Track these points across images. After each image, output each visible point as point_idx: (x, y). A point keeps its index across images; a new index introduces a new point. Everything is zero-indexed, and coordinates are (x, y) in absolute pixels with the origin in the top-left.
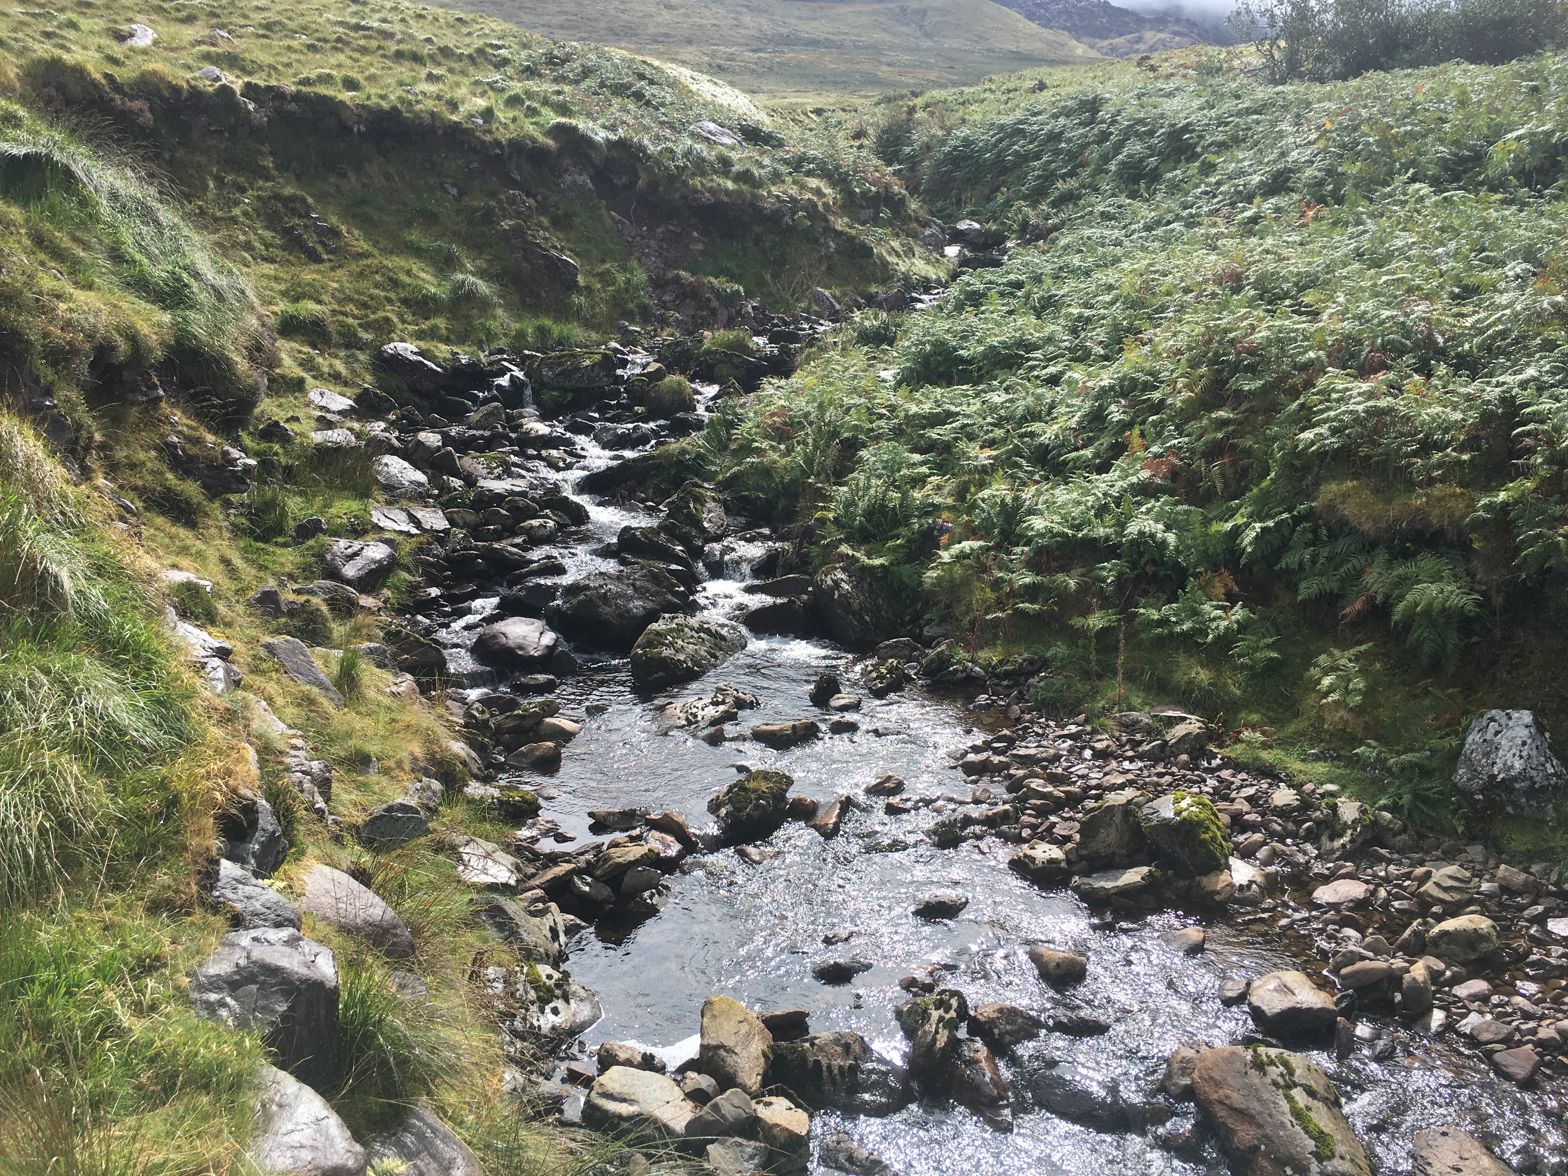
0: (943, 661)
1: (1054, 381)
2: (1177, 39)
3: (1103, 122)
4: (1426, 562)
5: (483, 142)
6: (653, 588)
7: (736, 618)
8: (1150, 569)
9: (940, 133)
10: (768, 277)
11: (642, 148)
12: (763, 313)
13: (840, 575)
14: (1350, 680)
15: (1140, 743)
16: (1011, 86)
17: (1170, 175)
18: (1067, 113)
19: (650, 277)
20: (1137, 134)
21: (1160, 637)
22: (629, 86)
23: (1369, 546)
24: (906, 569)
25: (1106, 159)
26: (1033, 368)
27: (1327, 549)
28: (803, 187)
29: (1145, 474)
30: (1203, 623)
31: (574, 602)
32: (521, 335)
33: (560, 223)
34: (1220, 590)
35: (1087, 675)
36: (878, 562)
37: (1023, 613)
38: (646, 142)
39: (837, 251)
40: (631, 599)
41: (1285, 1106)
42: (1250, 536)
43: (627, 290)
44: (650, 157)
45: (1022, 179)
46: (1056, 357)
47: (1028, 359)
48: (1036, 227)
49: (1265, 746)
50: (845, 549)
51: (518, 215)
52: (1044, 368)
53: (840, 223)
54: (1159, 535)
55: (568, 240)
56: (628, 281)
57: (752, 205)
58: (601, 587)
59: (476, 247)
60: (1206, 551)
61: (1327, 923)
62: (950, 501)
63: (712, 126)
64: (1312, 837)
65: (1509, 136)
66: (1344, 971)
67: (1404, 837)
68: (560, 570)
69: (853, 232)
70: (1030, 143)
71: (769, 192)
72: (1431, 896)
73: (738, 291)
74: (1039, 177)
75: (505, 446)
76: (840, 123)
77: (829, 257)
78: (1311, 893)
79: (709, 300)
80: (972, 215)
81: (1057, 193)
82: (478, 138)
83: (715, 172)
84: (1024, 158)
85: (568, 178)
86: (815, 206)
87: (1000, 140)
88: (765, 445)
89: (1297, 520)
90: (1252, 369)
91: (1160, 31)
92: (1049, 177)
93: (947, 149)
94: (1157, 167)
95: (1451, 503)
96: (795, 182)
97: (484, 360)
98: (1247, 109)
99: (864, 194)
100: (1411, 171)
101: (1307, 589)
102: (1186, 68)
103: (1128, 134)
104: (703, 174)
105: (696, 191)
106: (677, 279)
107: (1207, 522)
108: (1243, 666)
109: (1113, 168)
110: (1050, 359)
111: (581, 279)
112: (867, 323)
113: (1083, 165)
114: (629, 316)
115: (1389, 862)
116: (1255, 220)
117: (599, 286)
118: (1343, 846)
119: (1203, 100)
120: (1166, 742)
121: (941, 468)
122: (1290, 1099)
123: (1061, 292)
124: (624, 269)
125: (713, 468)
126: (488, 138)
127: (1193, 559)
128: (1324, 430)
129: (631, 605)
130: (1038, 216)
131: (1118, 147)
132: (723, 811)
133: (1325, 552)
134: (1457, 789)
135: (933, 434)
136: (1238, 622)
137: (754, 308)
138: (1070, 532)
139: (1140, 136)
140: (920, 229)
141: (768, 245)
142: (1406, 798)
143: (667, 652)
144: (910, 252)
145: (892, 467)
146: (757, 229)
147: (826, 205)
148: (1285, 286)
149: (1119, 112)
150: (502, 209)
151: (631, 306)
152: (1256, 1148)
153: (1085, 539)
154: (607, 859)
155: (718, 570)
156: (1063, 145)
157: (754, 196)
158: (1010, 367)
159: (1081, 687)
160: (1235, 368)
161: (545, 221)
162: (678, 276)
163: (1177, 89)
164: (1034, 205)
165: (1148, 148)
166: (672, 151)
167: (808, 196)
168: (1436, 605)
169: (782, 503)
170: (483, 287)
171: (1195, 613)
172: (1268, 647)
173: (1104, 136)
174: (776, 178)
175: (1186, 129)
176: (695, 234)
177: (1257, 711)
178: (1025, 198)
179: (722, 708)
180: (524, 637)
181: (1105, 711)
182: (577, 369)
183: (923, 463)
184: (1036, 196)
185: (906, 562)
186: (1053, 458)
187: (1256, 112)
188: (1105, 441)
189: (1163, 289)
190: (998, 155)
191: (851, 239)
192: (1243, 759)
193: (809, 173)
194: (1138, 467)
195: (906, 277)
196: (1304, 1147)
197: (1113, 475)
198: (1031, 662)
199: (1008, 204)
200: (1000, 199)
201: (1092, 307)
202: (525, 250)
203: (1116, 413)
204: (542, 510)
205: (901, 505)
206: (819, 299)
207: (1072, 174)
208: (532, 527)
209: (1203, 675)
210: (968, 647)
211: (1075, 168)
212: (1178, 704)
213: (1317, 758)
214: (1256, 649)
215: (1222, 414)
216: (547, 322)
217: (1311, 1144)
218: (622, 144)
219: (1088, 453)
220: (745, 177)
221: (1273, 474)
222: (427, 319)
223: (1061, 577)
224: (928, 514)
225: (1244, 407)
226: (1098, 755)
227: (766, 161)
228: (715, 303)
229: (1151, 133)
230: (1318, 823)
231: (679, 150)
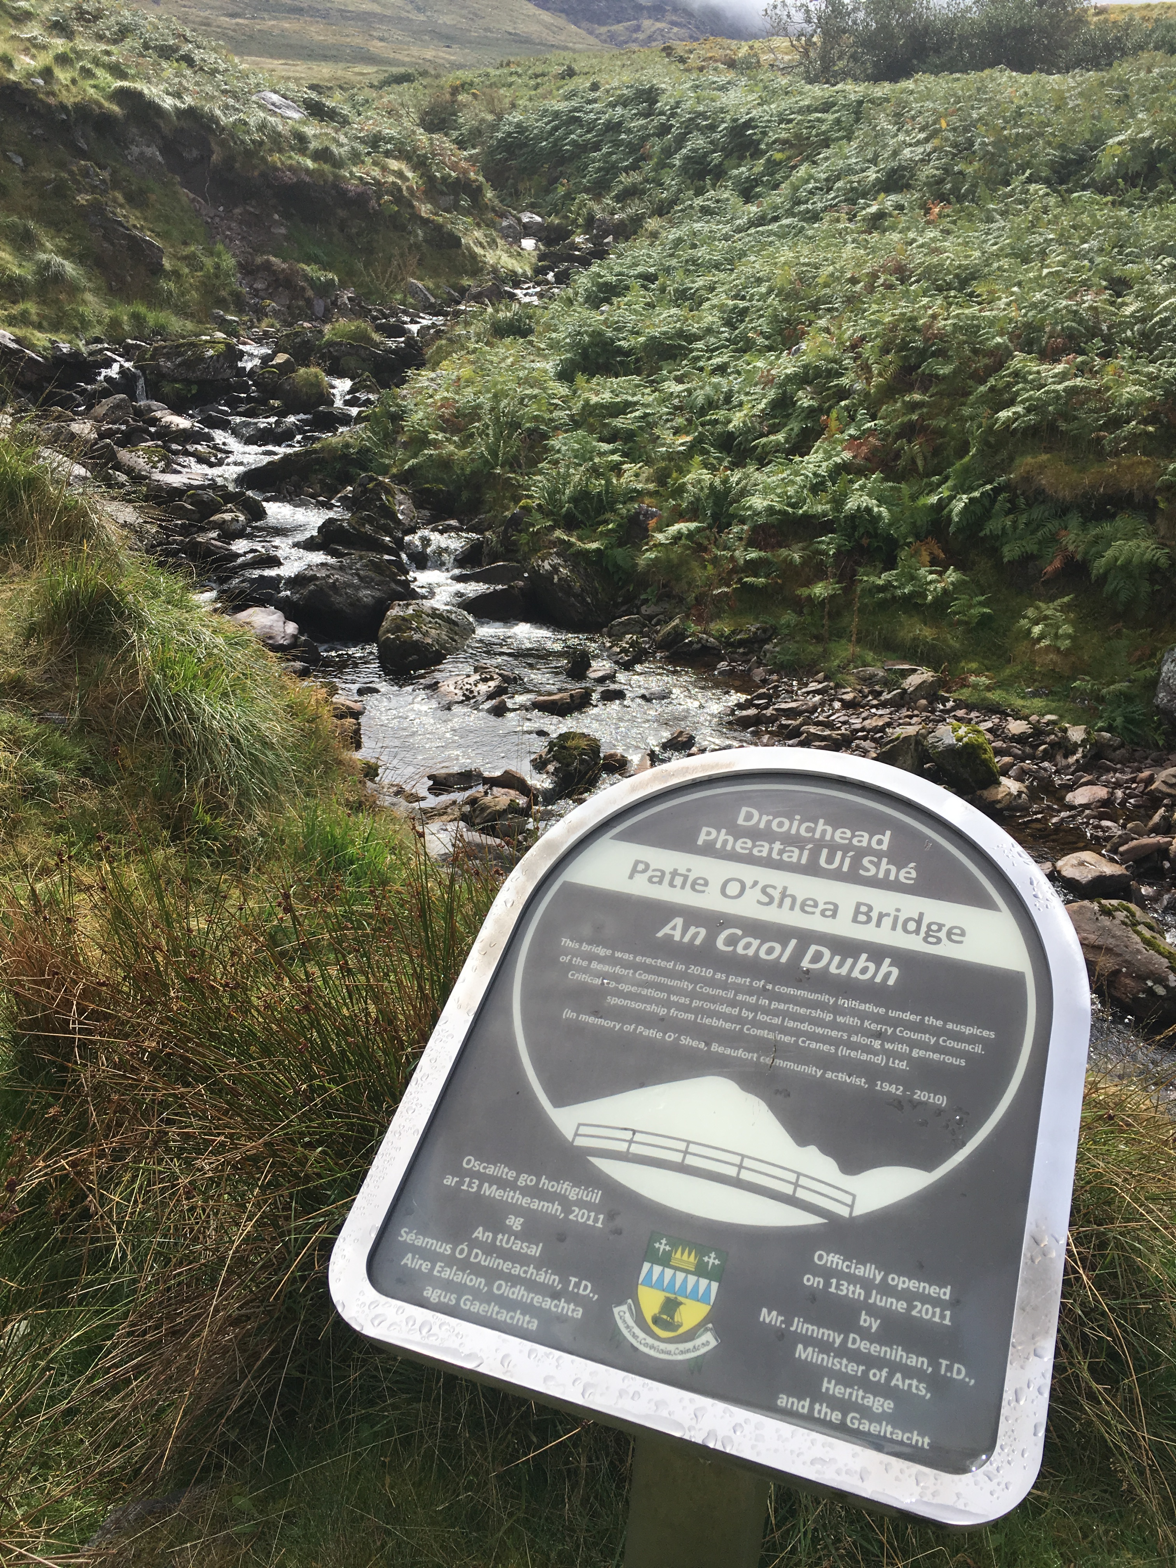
0: (678, 635)
1: (721, 370)
2: (675, 30)
3: (662, 113)
4: (1122, 522)
5: (49, 106)
6: (378, 578)
7: (459, 606)
8: (865, 541)
9: (490, 117)
10: (361, 266)
11: (214, 119)
12: (359, 305)
13: (557, 561)
14: (1058, 628)
15: (880, 693)
16: (539, 70)
17: (735, 172)
18: (624, 102)
19: (239, 263)
20: (698, 128)
21: (885, 600)
22: (175, 49)
23: (1062, 511)
24: (619, 553)
25: (668, 153)
26: (698, 358)
27: (1025, 516)
28: (384, 169)
29: (847, 455)
30: (920, 587)
31: (305, 592)
32: (115, 323)
33: (136, 199)
34: (926, 558)
35: (819, 639)
36: (594, 546)
37: (751, 586)
38: (218, 112)
39: (425, 240)
40: (357, 588)
41: (1137, 939)
42: (958, 505)
43: (217, 276)
44: (223, 129)
45: (582, 170)
46: (717, 349)
47: (691, 351)
48: (603, 221)
49: (988, 688)
50: (558, 533)
51: (93, 189)
52: (710, 358)
53: (425, 210)
54: (876, 509)
55: (145, 219)
56: (217, 267)
57: (335, 186)
58: (328, 576)
59: (56, 225)
60: (914, 524)
61: (1089, 817)
62: (651, 486)
63: (275, 98)
64: (1048, 756)
65: (1110, 142)
66: (1121, 849)
67: (1123, 751)
68: (275, 562)
69: (440, 220)
70: (588, 132)
71: (351, 173)
72: (1161, 792)
73: (333, 280)
74: (599, 169)
75: (146, 441)
76: (367, 101)
77: (417, 246)
78: (1064, 798)
79: (303, 289)
80: (532, 207)
81: (621, 187)
82: (41, 101)
83: (292, 148)
84: (583, 148)
85: (135, 150)
86: (400, 190)
87: (556, 129)
88: (440, 436)
89: (997, 491)
90: (941, 353)
91: (657, 20)
92: (611, 171)
93: (500, 135)
94: (721, 163)
95: (1140, 469)
96: (375, 163)
97: (83, 349)
98: (808, 107)
99: (444, 178)
100: (1028, 172)
101: (1009, 552)
102: (716, 61)
103: (690, 126)
104: (281, 151)
105: (276, 169)
106: (267, 265)
107: (914, 498)
108: (960, 622)
109: (677, 163)
110: (711, 350)
111: (167, 264)
112: (501, 315)
113: (645, 158)
114: (221, 303)
115: (1115, 771)
116: (881, 215)
117: (187, 270)
118: (1077, 761)
119: (756, 95)
120: (905, 690)
121: (630, 455)
122: (1138, 933)
123: (696, 285)
124: (211, 253)
125: (387, 461)
126: (51, 100)
127: (903, 529)
128: (1019, 409)
129: (361, 594)
130: (603, 210)
131: (681, 141)
132: (551, 768)
133: (1023, 519)
134: (1159, 710)
135: (619, 422)
136: (952, 583)
137: (349, 299)
138: (790, 510)
139: (701, 130)
140: (498, 219)
141: (354, 230)
142: (1119, 720)
143: (417, 637)
144: (493, 244)
145: (584, 455)
146: (342, 213)
147: (409, 189)
148: (949, 278)
149: (678, 104)
150: (76, 182)
151: (223, 293)
152: (1118, 971)
153: (805, 515)
154: (484, 808)
155: (421, 561)
156: (623, 136)
157: (337, 177)
158: (673, 357)
159: (814, 649)
160: (923, 354)
161: (121, 199)
162: (268, 261)
163: (729, 83)
164: (597, 197)
165: (711, 143)
166: (246, 124)
167: (391, 179)
168: (1135, 560)
169: (465, 495)
170: (70, 268)
171: (913, 578)
172: (981, 604)
173: (664, 129)
174: (356, 157)
175: (748, 124)
176: (276, 217)
177: (974, 661)
178: (587, 190)
179: (492, 684)
180: (271, 627)
181: (843, 668)
182: (201, 359)
183: (613, 452)
184: (599, 189)
185: (620, 545)
186: (740, 443)
187: (816, 110)
188: (795, 426)
189: (820, 280)
190: (555, 144)
191: (439, 228)
192: (972, 700)
193: (388, 154)
194: (839, 448)
195: (495, 271)
196: (1161, 964)
197: (814, 457)
198: (765, 631)
199: (569, 197)
200: (561, 191)
201: (743, 298)
202: (105, 229)
203: (805, 400)
204: (226, 504)
205: (607, 491)
206: (413, 291)
207: (635, 167)
208: (224, 521)
209: (927, 633)
210: (698, 622)
211: (637, 160)
212: (904, 659)
213: (1035, 694)
214: (971, 606)
215: (917, 397)
216: (142, 309)
217: (1165, 962)
218: (191, 113)
219: (780, 437)
220: (324, 155)
221: (973, 451)
222: (14, 302)
223: (784, 552)
224: (632, 499)
225: (933, 390)
226: (846, 705)
227: (343, 139)
228: (310, 293)
229: (713, 128)
230: (1052, 745)
231: (252, 121)
